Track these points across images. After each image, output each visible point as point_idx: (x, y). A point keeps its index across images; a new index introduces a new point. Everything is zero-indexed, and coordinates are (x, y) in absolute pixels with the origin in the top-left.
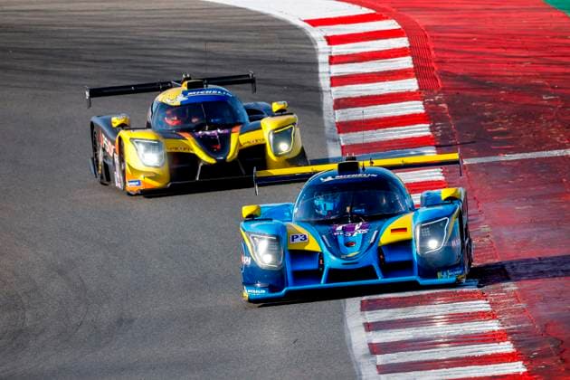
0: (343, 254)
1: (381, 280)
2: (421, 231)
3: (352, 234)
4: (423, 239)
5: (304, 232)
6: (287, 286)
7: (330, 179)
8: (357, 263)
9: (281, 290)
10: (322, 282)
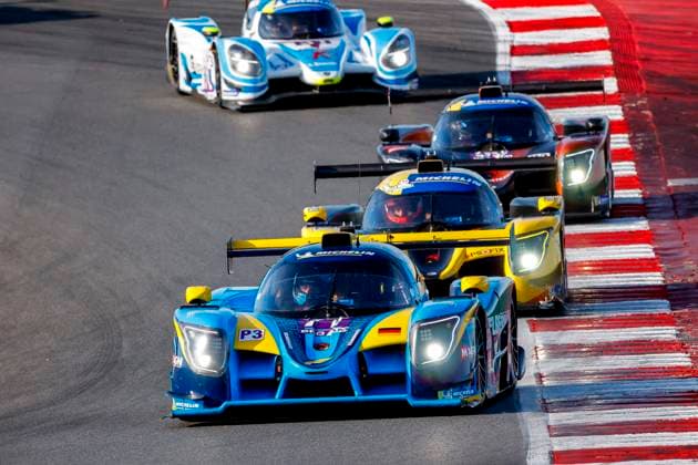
0: (308, 360)
1: (358, 396)
2: (419, 334)
3: (326, 333)
4: (420, 344)
5: (260, 326)
6: (230, 399)
7: (308, 255)
8: (326, 372)
9: (218, 405)
10: (277, 396)
